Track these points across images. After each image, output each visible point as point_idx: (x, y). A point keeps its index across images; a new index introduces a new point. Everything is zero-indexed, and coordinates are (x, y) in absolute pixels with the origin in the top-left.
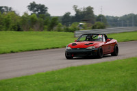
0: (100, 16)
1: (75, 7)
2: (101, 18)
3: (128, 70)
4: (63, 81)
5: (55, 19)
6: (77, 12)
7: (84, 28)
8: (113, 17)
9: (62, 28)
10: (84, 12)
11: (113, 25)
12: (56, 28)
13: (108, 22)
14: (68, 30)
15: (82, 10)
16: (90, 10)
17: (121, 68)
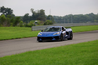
0: (50, 16)
1: (32, 10)
2: (50, 18)
3: (68, 53)
4: (23, 61)
5: (18, 18)
6: (34, 13)
7: (38, 24)
8: (58, 17)
9: (23, 25)
10: (38, 13)
11: (58, 22)
12: (19, 24)
13: (55, 20)
14: (27, 26)
15: (37, 12)
16: (42, 12)
17: (63, 51)
